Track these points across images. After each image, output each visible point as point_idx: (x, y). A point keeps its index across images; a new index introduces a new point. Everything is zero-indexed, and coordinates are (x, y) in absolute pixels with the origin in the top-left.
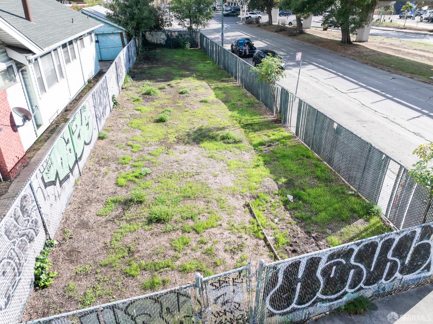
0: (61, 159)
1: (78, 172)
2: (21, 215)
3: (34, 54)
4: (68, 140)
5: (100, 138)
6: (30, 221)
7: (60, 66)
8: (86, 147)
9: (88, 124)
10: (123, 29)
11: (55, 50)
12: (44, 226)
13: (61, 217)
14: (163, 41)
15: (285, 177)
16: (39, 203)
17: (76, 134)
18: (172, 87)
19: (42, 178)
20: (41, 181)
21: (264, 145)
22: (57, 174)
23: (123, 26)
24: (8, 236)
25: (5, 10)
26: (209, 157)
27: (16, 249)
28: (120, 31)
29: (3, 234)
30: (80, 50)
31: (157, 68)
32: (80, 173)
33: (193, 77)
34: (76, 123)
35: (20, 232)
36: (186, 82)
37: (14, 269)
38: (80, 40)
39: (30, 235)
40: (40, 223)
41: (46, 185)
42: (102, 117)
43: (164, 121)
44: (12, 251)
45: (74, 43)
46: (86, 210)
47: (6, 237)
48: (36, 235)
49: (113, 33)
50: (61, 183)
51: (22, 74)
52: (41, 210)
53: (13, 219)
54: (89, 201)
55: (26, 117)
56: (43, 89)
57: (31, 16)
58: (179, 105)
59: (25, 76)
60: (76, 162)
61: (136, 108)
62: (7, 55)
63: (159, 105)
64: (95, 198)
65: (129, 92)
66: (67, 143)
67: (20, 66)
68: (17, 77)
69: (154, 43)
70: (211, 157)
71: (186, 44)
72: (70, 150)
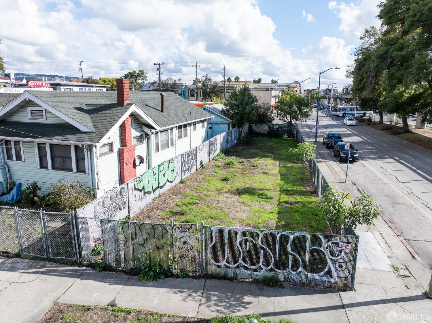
0: (148, 181)
1: (158, 194)
2: (119, 195)
3: (155, 129)
4: (156, 173)
5: (181, 182)
6: (122, 200)
7: (172, 139)
8: (168, 183)
9: (173, 171)
10: (230, 120)
11: (171, 129)
12: (129, 208)
13: (140, 210)
14: (266, 131)
15: (285, 222)
16: (129, 195)
17: (162, 173)
18: (250, 162)
19: (135, 184)
20: (133, 186)
21: (288, 203)
22: (144, 187)
23: (231, 119)
24: (111, 200)
25: (152, 106)
26: (242, 203)
27: (112, 208)
28: (227, 122)
29: (109, 197)
30: (191, 131)
31: (249, 149)
32: (159, 195)
33: (272, 158)
34: (164, 167)
35: (116, 202)
36: (264, 160)
37: (109, 215)
38: (193, 125)
39: (120, 207)
40: (127, 204)
41: (136, 189)
42: (187, 171)
43: (227, 180)
44: (110, 207)
45: (188, 127)
46: (154, 212)
47: (110, 199)
48: (123, 209)
49: (223, 123)
50: (145, 193)
51: (148, 140)
52: (129, 199)
53: (115, 194)
54: (157, 208)
55: (142, 161)
56: (157, 150)
57: (164, 110)
58: (245, 173)
59: (149, 141)
60: (158, 187)
61: (215, 171)
62: (142, 129)
63: (231, 171)
64: (161, 208)
65: (216, 162)
66: (154, 175)
67: (147, 135)
68: (144, 141)
69: (258, 132)
70: (243, 203)
71: (284, 135)
72: (156, 179)
